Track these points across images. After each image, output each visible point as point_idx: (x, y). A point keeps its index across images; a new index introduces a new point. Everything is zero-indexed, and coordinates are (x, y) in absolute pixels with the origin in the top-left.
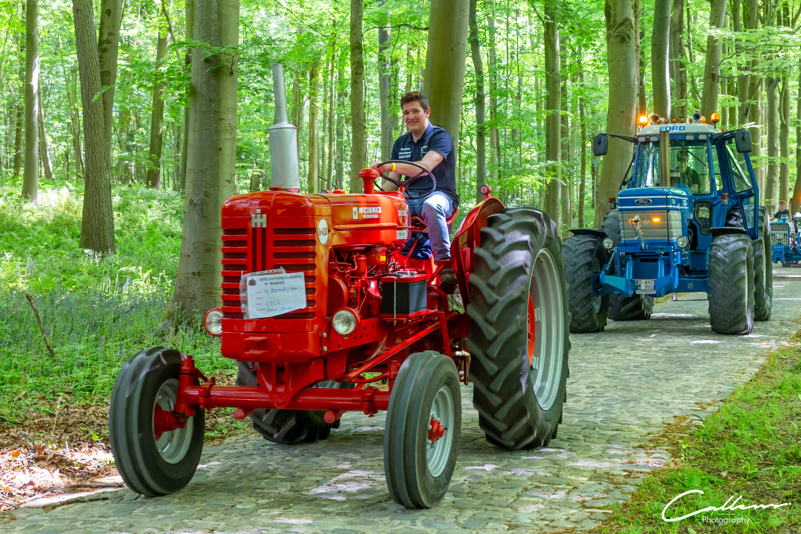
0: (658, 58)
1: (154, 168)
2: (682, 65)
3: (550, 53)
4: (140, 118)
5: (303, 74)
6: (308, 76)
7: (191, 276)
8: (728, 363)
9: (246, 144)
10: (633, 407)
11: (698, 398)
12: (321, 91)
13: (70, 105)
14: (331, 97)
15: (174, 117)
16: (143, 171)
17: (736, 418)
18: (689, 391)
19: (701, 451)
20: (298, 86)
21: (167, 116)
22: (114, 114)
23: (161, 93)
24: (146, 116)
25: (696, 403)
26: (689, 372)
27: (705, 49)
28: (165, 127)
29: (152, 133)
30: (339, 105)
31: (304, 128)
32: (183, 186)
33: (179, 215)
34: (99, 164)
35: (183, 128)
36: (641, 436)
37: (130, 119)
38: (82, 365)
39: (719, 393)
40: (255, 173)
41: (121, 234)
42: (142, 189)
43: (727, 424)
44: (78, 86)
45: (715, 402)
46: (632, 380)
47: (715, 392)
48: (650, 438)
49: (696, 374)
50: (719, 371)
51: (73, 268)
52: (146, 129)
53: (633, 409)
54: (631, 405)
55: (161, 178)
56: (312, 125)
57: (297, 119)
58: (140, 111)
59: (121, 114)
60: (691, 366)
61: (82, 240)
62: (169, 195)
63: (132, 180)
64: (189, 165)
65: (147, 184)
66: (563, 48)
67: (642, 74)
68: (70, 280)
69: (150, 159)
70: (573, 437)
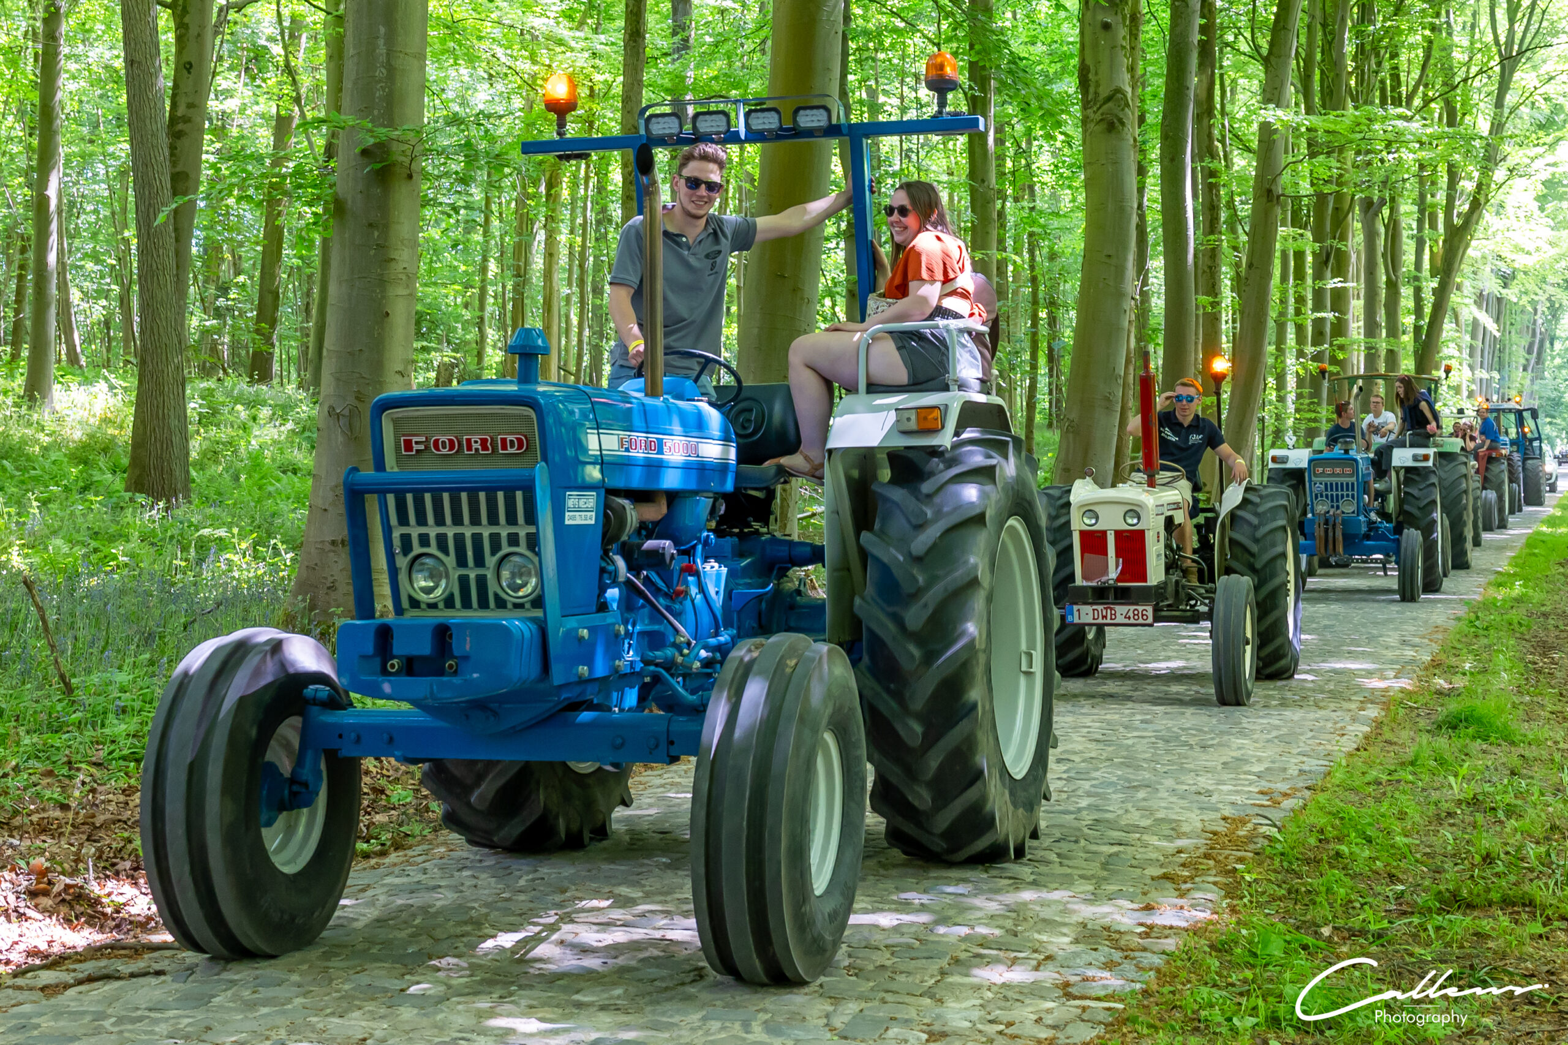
0: (1172, 160)
1: (264, 348)
2: (1213, 174)
3: (977, 150)
4: (240, 257)
5: (536, 183)
6: (543, 189)
7: (328, 547)
8: (1312, 716)
9: (429, 307)
10: (1144, 799)
11: (1263, 783)
12: (566, 214)
13: (117, 233)
14: (584, 226)
15: (301, 258)
16: (243, 353)
17: (1337, 822)
18: (1247, 768)
19: (1279, 886)
20: (525, 205)
21: (289, 255)
22: (194, 250)
23: (279, 214)
24: (251, 254)
25: (1261, 793)
26: (1242, 733)
27: (1255, 145)
28: (285, 276)
29: (261, 286)
30: (597, 240)
31: (534, 280)
32: (316, 381)
33: (307, 434)
34: (165, 339)
35: (317, 277)
36: (1165, 856)
37: (223, 259)
38: (124, 711)
39: (1302, 772)
40: (446, 359)
41: (201, 466)
42: (240, 384)
43: (1322, 831)
44: (131, 199)
45: (1297, 790)
46: (1139, 748)
47: (1293, 771)
48: (1182, 861)
49: (1255, 736)
50: (1298, 730)
51: (113, 529)
52: (251, 278)
53: (1144, 804)
54: (1141, 794)
55: (276, 367)
56: (548, 274)
57: (522, 264)
58: (241, 244)
59: (206, 251)
60: (1245, 720)
61: (129, 478)
62: (289, 397)
63: (224, 370)
64: (328, 343)
65: (251, 376)
66: (1000, 142)
67: (1141, 190)
68: (105, 551)
69: (258, 331)
70: (1038, 858)
